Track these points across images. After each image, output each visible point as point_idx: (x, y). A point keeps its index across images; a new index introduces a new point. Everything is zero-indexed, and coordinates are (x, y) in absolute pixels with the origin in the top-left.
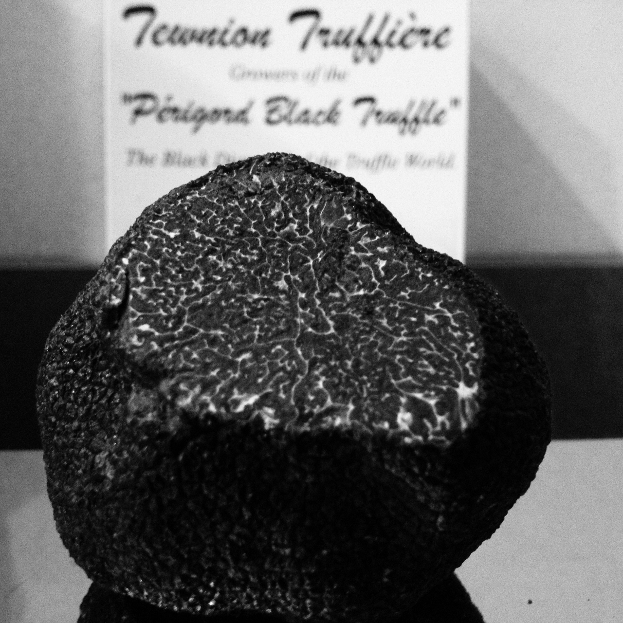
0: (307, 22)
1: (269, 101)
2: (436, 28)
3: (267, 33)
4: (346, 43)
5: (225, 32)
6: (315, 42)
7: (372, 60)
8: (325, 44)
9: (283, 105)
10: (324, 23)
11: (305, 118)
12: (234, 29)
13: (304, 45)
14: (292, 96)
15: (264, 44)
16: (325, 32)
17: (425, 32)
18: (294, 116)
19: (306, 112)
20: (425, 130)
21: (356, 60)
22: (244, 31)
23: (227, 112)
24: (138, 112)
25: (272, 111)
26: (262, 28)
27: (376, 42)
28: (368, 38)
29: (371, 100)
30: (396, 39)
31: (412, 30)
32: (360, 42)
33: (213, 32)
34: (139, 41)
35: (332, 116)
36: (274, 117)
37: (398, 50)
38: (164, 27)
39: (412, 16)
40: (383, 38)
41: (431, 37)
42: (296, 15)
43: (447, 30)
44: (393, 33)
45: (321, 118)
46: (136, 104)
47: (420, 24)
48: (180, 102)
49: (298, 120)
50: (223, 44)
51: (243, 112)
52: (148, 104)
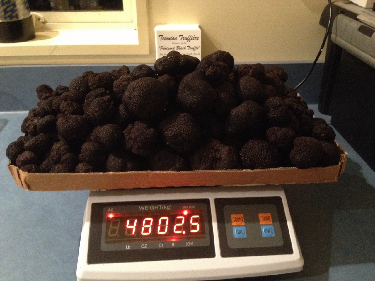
0: (181, 37)
1: (177, 46)
2: (197, 37)
4: (186, 39)
6: (182, 39)
7: (189, 41)
8: (184, 39)
10: (183, 37)
11: (181, 49)
12: (172, 38)
13: (181, 39)
14: (180, 46)
15: (176, 40)
16: (184, 38)
19: (181, 48)
20: (196, 50)
21: (188, 41)
22: (173, 38)
23: (172, 48)
24: (161, 49)
26: (176, 37)
27: (190, 39)
28: (189, 38)
29: (189, 46)
30: (192, 39)
31: (194, 37)
32: (188, 39)
33: (170, 38)
35: (185, 48)
36: (178, 49)
37: (193, 40)
39: (194, 36)
40: (191, 38)
42: (180, 36)
43: (198, 37)
44: (192, 38)
45: (183, 49)
46: (161, 48)
47: (195, 37)
48: (166, 47)
49: (180, 49)
50: (171, 40)
51: (174, 48)
52: (162, 48)
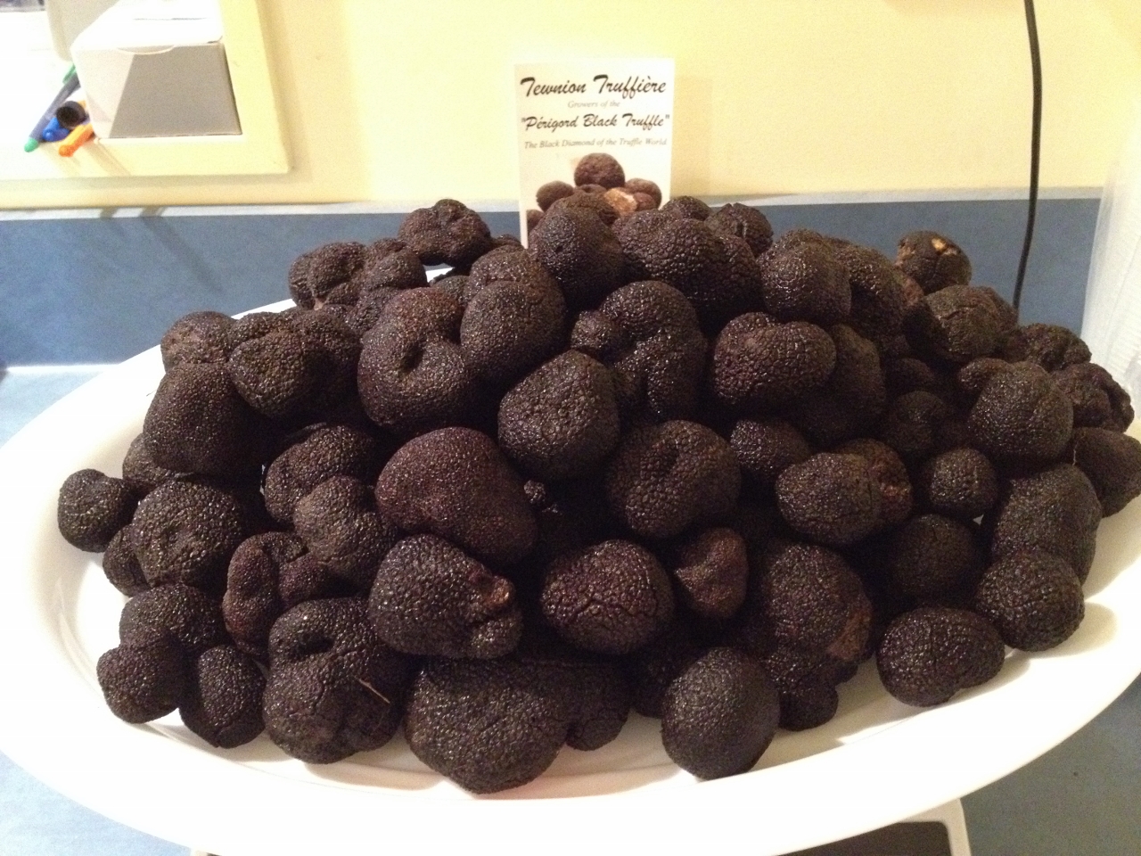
0: (602, 81)
1: (585, 116)
2: (659, 83)
3: (584, 86)
4: (619, 90)
5: (566, 86)
7: (631, 97)
9: (591, 117)
10: (609, 81)
12: (569, 85)
13: (600, 91)
14: (596, 115)
15: (583, 91)
16: (610, 85)
17: (655, 85)
18: (596, 123)
19: (602, 120)
20: (654, 128)
21: (624, 98)
22: (574, 85)
23: (567, 122)
24: (529, 125)
25: (586, 121)
26: (582, 84)
27: (632, 89)
28: (629, 87)
29: (630, 115)
30: (641, 88)
31: (649, 84)
32: (625, 89)
33: (561, 87)
34: (528, 94)
35: (613, 122)
36: (588, 123)
37: (643, 93)
38: (539, 86)
40: (635, 88)
41: (657, 88)
42: (597, 78)
43: (664, 84)
44: (640, 85)
45: (608, 123)
46: (528, 122)
47: (652, 82)
48: (546, 119)
49: (598, 125)
50: (565, 92)
51: (574, 121)
52: (533, 121)
